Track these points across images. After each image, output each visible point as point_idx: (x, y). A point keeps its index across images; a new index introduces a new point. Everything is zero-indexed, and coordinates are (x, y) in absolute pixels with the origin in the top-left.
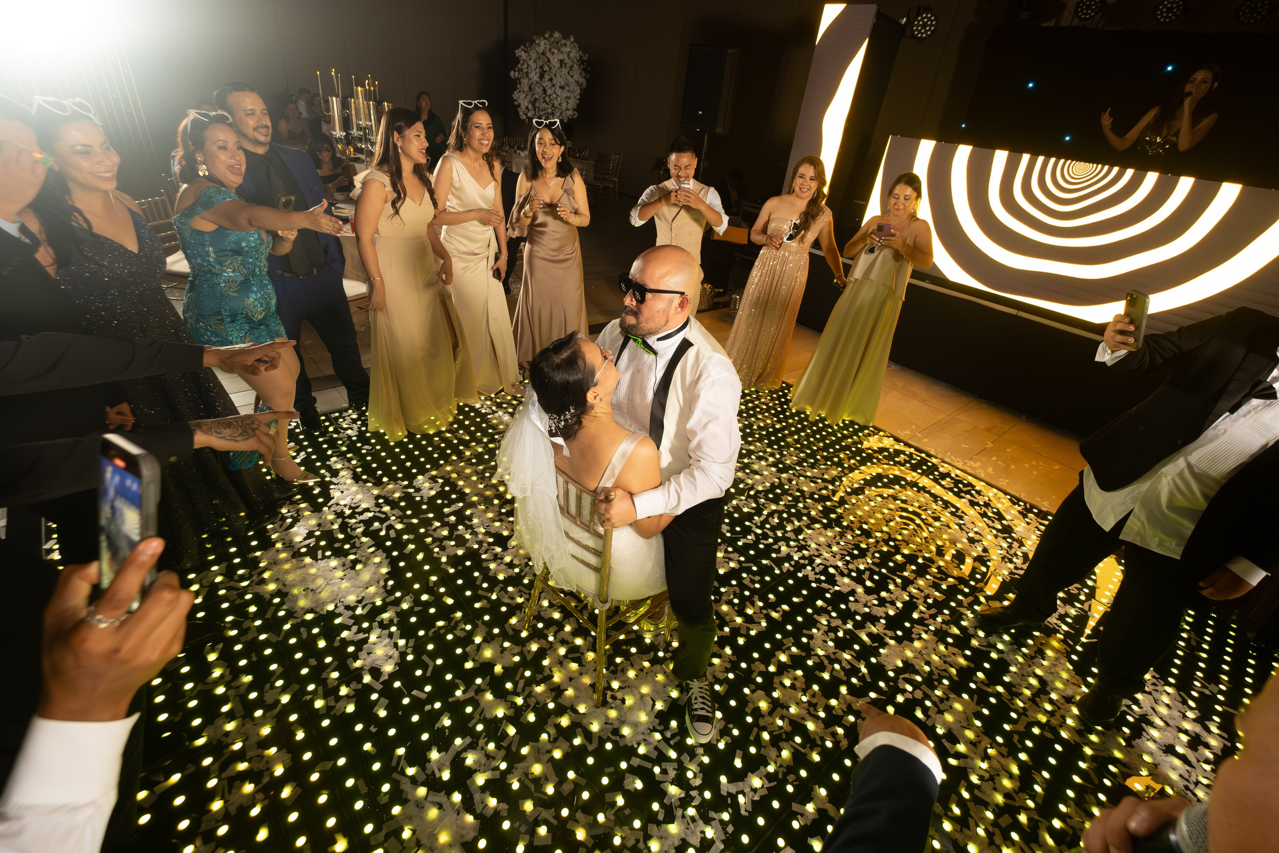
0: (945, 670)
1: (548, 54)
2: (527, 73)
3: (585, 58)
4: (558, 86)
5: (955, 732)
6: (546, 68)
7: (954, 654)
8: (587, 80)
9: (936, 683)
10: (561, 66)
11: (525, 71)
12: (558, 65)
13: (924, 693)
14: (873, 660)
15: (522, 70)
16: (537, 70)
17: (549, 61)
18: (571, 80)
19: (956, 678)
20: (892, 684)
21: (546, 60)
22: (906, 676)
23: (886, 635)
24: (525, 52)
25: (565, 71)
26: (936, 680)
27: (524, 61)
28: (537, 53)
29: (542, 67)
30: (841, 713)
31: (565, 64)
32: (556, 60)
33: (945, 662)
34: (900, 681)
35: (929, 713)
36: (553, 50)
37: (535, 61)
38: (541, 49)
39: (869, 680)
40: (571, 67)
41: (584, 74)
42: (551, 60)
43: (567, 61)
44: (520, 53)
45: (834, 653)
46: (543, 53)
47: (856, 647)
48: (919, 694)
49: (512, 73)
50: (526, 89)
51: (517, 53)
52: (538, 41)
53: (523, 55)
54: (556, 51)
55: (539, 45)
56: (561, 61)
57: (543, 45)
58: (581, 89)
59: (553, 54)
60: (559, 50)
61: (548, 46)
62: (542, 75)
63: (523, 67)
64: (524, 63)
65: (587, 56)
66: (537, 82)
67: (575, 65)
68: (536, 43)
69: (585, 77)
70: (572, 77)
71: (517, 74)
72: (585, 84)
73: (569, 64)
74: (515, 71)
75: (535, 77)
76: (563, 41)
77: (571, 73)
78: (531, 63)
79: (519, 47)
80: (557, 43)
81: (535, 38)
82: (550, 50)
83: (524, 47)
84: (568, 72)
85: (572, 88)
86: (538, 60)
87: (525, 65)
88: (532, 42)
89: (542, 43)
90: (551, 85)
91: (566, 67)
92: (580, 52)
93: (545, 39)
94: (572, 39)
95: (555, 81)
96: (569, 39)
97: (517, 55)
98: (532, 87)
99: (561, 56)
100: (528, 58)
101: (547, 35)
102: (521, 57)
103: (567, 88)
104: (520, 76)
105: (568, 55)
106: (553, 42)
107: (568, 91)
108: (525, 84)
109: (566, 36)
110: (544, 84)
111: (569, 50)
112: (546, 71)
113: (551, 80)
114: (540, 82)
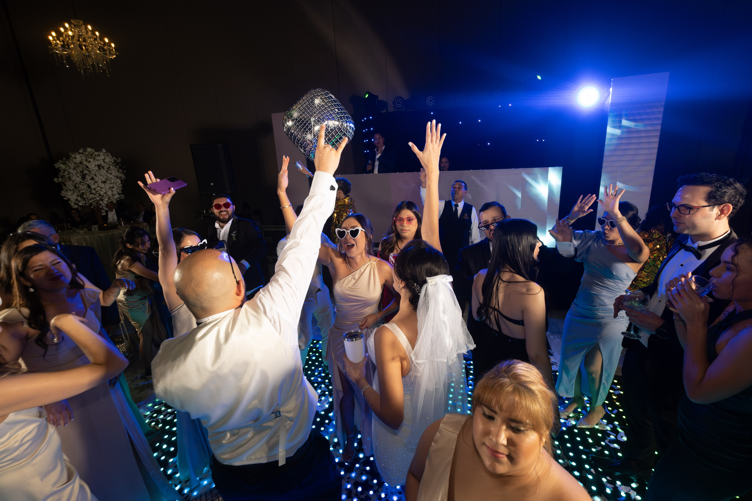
1: (85, 163)
2: (70, 178)
3: (120, 160)
4: (100, 182)
6: (86, 172)
8: (125, 174)
10: (100, 169)
11: (67, 176)
12: (97, 168)
15: (64, 176)
16: (79, 174)
17: (87, 167)
18: (110, 176)
21: (85, 167)
24: (64, 164)
25: (103, 172)
27: (65, 170)
28: (76, 164)
31: (103, 167)
32: (93, 166)
36: (89, 160)
37: (74, 169)
38: (77, 161)
40: (109, 168)
41: (121, 171)
42: (89, 166)
43: (103, 164)
44: (59, 165)
46: (81, 163)
49: (56, 180)
50: (72, 188)
51: (57, 165)
52: (73, 156)
53: (63, 166)
54: (92, 160)
55: (76, 158)
56: (99, 166)
57: (78, 158)
58: (121, 181)
59: (89, 162)
60: (94, 159)
61: (84, 158)
62: (84, 177)
63: (65, 174)
64: (64, 172)
65: (120, 159)
66: (81, 182)
67: (111, 167)
68: (72, 157)
69: (122, 172)
70: (111, 174)
71: (60, 180)
72: (123, 177)
73: (106, 166)
74: (58, 178)
75: (78, 179)
76: (97, 153)
77: (109, 172)
78: (71, 170)
79: (57, 162)
80: (92, 155)
81: (70, 154)
82: (86, 160)
83: (61, 161)
84: (107, 172)
85: (113, 181)
86: (77, 168)
87: (67, 173)
88: (68, 157)
89: (78, 156)
90: (93, 182)
91: (103, 169)
92: (114, 158)
93: (80, 153)
94: (104, 151)
95: (96, 179)
96: (102, 151)
97: (56, 167)
98: (77, 185)
99: (97, 163)
100: (68, 168)
101: (81, 151)
102: (60, 167)
103: (108, 182)
104: (63, 180)
105: (104, 161)
106: (88, 154)
107: (111, 183)
108: (69, 185)
109: (98, 150)
110: (87, 183)
111: (103, 157)
112: (87, 174)
113: (92, 179)
114: (83, 181)
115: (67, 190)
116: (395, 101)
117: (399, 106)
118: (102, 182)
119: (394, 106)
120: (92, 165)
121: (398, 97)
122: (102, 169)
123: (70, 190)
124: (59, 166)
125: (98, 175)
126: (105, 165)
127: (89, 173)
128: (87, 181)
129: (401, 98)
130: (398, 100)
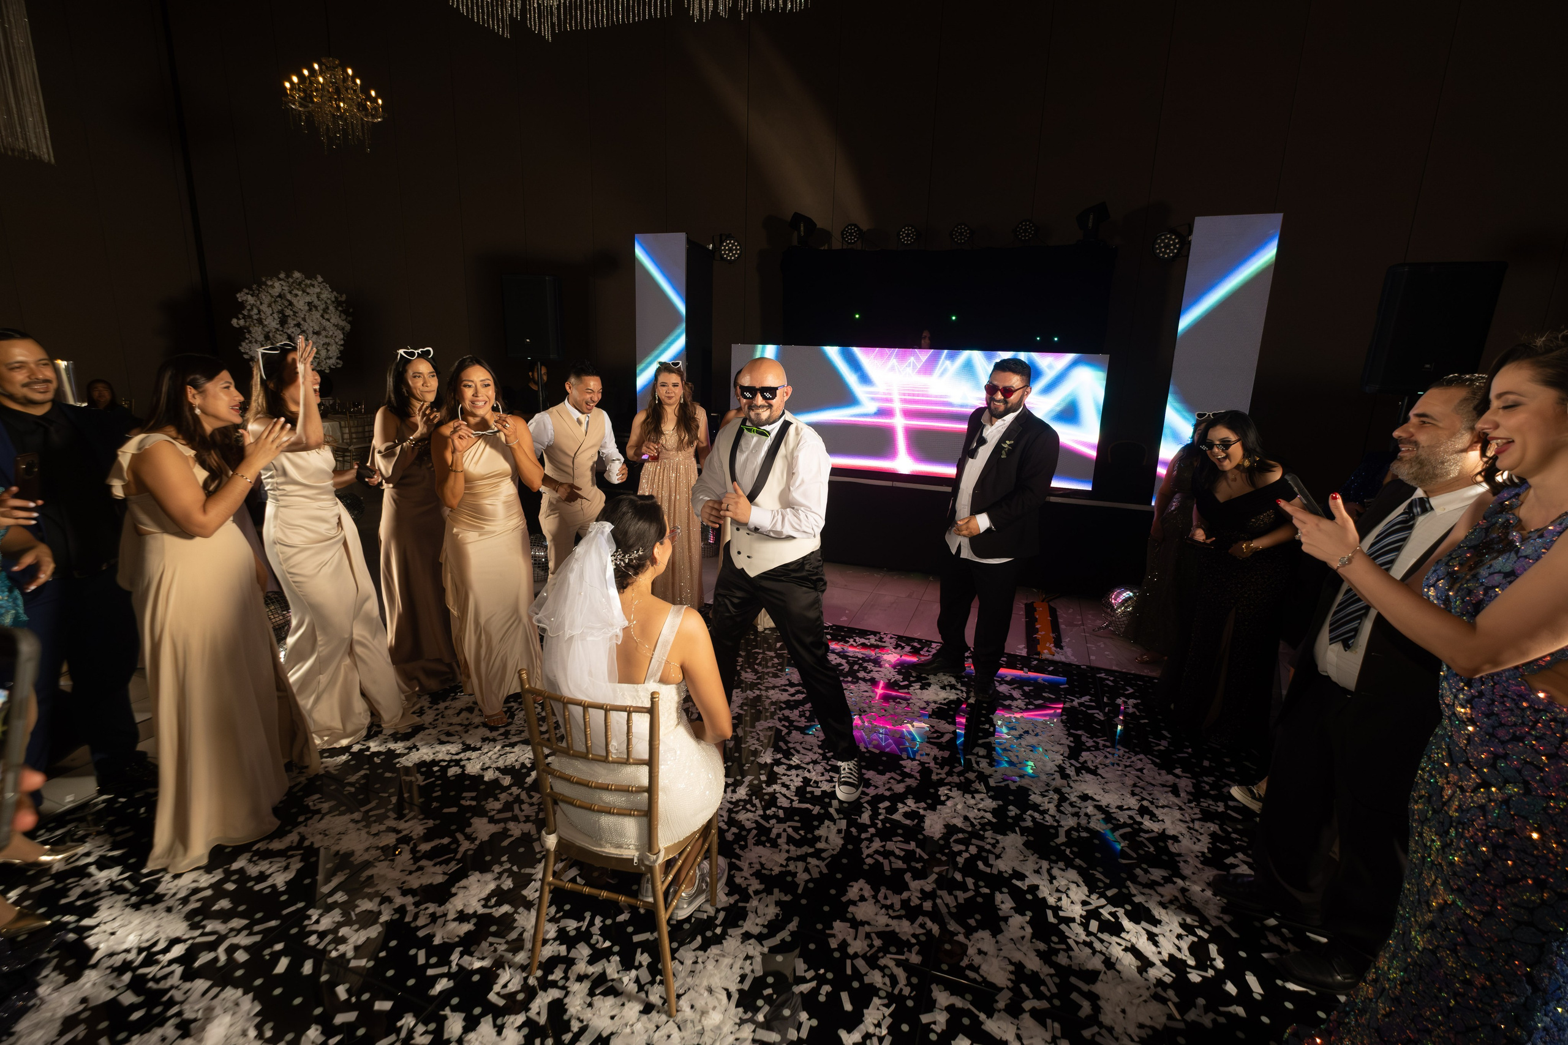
0: (982, 817)
1: (289, 297)
2: (260, 321)
3: (344, 298)
5: (1018, 869)
6: (288, 312)
7: (982, 800)
8: (349, 322)
9: (981, 832)
10: (310, 310)
11: (255, 317)
12: (307, 308)
13: (977, 846)
14: (920, 837)
15: (250, 317)
16: (275, 315)
17: (291, 304)
18: (327, 324)
19: (994, 820)
20: (947, 851)
21: (287, 304)
22: (955, 837)
23: (918, 808)
24: (252, 296)
25: (316, 315)
26: (980, 830)
27: (252, 306)
28: (272, 297)
29: (281, 312)
30: (918, 902)
31: (316, 307)
32: (302, 303)
33: (979, 810)
34: (952, 844)
35: (990, 862)
36: (295, 292)
37: (270, 306)
38: (276, 291)
39: (926, 857)
40: (326, 310)
41: (344, 317)
42: (295, 303)
43: (316, 302)
44: (244, 296)
45: (884, 846)
46: (280, 296)
47: (900, 831)
48: (973, 850)
49: (234, 322)
50: (261, 338)
51: (241, 297)
52: (269, 283)
53: (251, 299)
54: (300, 293)
55: (273, 287)
56: (309, 304)
57: (277, 287)
58: (343, 333)
59: (296, 295)
60: (304, 291)
61: (286, 288)
62: (283, 321)
63: (252, 313)
64: (252, 309)
65: (344, 296)
66: (277, 329)
67: (331, 308)
68: (266, 285)
69: (346, 320)
70: (328, 320)
71: (242, 322)
72: (348, 327)
73: (322, 307)
74: (239, 319)
75: (272, 323)
76: (308, 282)
77: (326, 316)
78: (264, 308)
79: (240, 291)
80: (300, 284)
81: (264, 279)
82: (290, 292)
83: (247, 291)
84: (322, 316)
85: (331, 333)
86: (273, 305)
87: (255, 311)
88: (261, 284)
89: (277, 284)
90: (299, 331)
91: (317, 310)
92: (335, 293)
93: (280, 279)
94: (320, 279)
95: (305, 326)
96: (316, 278)
97: (240, 300)
98: (271, 335)
99: (308, 299)
100: (258, 303)
101: (282, 276)
102: (246, 301)
103: (324, 333)
104: (247, 324)
105: (318, 297)
106: (293, 283)
107: (326, 337)
108: (257, 332)
109: (310, 276)
110: (289, 332)
111: (318, 290)
112: (289, 316)
113: (298, 325)
114: (281, 329)
115: (250, 342)
116: (844, 230)
117: (851, 239)
118: (314, 333)
119: (843, 239)
120: (300, 303)
121: (851, 225)
122: (314, 309)
123: (256, 342)
124: (245, 298)
125: (308, 320)
126: (319, 303)
127: (294, 315)
128: (288, 328)
129: (856, 226)
130: (851, 229)
